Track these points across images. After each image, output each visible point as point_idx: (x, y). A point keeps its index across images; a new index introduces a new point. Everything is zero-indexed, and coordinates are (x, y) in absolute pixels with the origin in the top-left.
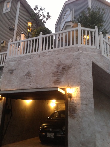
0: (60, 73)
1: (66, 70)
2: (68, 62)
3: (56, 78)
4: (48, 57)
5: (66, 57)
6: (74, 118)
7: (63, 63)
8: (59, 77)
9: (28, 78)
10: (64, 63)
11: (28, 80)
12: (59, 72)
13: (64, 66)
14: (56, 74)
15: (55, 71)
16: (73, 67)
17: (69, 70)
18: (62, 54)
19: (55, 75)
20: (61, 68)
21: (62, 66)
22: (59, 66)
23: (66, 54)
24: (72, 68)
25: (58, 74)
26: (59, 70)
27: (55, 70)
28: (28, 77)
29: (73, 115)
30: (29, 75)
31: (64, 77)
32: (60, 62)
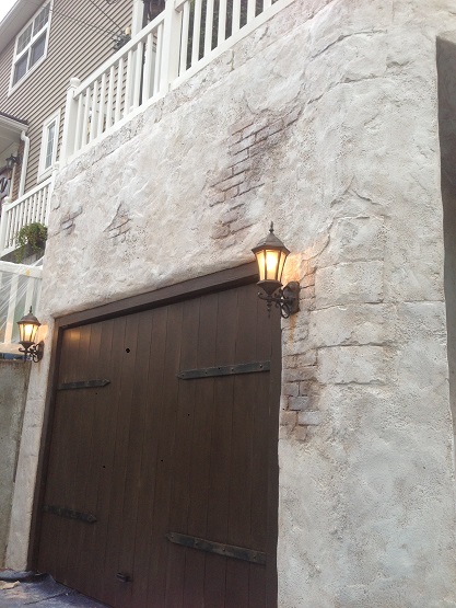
0: (242, 176)
1: (270, 148)
2: (278, 96)
3: (225, 208)
4: (194, 101)
5: (271, 65)
6: (308, 437)
7: (256, 107)
8: (239, 200)
9: (120, 238)
10: (264, 106)
11: (120, 250)
13: (264, 121)
14: (226, 185)
15: (221, 168)
17: (286, 138)
18: (254, 55)
19: (221, 191)
21: (254, 128)
22: (238, 132)
23: (273, 48)
24: (301, 121)
25: (235, 180)
27: (223, 164)
28: (120, 233)
29: (300, 418)
30: (121, 223)
32: (244, 110)
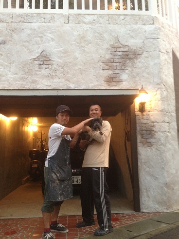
0: (118, 64)
1: (130, 59)
2: (134, 43)
3: (110, 72)
4: (90, 26)
5: (129, 32)
6: (151, 145)
7: (123, 43)
8: (117, 72)
9: (44, 66)
10: (127, 44)
11: (45, 72)
12: (117, 61)
13: (126, 49)
15: (107, 58)
16: (145, 54)
17: (136, 58)
18: (120, 24)
19: (107, 65)
20: (120, 53)
21: (123, 49)
22: (115, 48)
23: (129, 26)
24: (143, 56)
26: (117, 57)
27: (108, 56)
28: (43, 64)
29: (148, 141)
30: (44, 60)
31: (127, 71)
32: (117, 41)
